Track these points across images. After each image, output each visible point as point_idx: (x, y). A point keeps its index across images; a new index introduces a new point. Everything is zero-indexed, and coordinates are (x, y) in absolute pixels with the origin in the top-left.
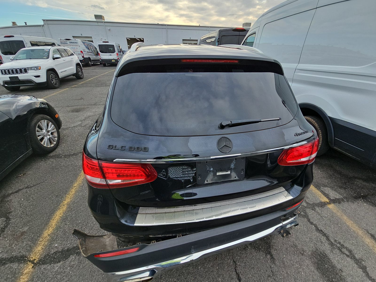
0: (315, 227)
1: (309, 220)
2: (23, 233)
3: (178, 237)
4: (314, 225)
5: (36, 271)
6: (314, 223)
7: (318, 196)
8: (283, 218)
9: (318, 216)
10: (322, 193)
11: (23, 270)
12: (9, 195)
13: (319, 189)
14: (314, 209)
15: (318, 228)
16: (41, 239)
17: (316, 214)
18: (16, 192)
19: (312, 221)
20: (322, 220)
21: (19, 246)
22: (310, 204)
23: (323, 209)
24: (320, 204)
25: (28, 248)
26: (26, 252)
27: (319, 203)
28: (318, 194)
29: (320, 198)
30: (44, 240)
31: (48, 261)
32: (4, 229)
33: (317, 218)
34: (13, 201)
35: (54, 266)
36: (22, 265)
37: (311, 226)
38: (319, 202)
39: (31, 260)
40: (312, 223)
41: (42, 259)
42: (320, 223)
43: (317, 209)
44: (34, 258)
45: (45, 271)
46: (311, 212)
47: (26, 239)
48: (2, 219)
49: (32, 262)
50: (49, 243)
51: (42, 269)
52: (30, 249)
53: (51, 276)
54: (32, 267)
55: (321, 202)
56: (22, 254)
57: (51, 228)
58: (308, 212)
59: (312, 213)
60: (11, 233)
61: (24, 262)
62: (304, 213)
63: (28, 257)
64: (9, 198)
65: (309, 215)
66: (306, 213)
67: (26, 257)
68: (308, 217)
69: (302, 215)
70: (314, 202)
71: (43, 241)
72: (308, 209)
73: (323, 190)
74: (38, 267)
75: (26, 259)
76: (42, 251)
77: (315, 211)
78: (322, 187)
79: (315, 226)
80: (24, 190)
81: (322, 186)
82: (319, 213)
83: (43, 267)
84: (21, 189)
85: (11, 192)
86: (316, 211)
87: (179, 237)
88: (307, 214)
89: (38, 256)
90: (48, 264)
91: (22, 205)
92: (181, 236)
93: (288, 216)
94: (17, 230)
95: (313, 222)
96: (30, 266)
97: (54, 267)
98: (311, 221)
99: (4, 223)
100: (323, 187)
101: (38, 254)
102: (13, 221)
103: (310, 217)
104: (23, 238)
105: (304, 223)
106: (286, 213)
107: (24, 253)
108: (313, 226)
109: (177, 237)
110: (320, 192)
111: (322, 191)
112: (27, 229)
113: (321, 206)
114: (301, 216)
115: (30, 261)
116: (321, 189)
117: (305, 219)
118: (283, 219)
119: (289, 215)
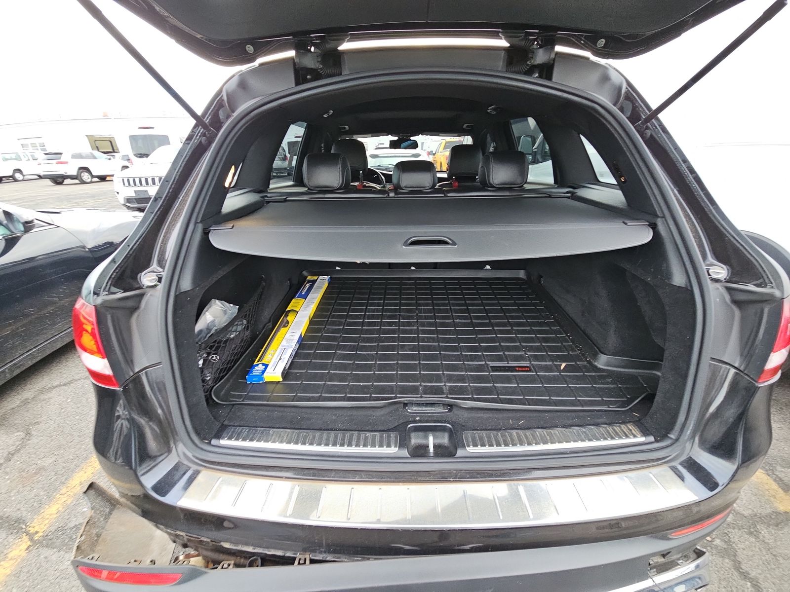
0: (753, 587)
1: (737, 566)
2: (40, 470)
3: (299, 564)
4: (751, 580)
5: (30, 559)
6: (753, 574)
7: (767, 492)
8: (655, 561)
9: (764, 553)
10: (778, 484)
11: (10, 550)
12: (50, 389)
13: (770, 472)
14: (755, 533)
15: (762, 589)
16: (64, 490)
17: (760, 549)
18: (65, 385)
19: (747, 570)
20: (773, 566)
21: (22, 497)
22: (743, 515)
23: (780, 532)
24: (773, 517)
25: (35, 505)
26: (29, 512)
27: (769, 516)
28: (767, 487)
29: (772, 499)
30: (69, 493)
31: (58, 542)
32: (13, 455)
33: (761, 559)
34: (52, 401)
35: (65, 556)
36: (11, 538)
37: (742, 582)
38: (769, 511)
39: (31, 532)
40: (745, 576)
41: (49, 534)
42: (768, 576)
43: (764, 532)
44: (36, 529)
45: (44, 564)
46: (746, 540)
47: (39, 484)
48: (18, 434)
49: (31, 536)
50: (74, 502)
51: (42, 557)
52: (37, 507)
53: (51, 578)
54: (26, 547)
55: (778, 513)
56: (20, 515)
57: (90, 468)
58: (736, 540)
59: (747, 543)
60: (21, 465)
61: (18, 532)
62: (723, 543)
63: (28, 524)
64: (50, 395)
65: (739, 549)
66: (728, 542)
67: (24, 522)
68: (735, 556)
69: (716, 547)
70: (755, 510)
71: (66, 495)
72: (736, 530)
73: (781, 475)
74: (37, 550)
75: (22, 529)
76: (55, 516)
77: (757, 537)
78: (779, 468)
79: (754, 583)
80: (79, 382)
81: (781, 465)
82: (768, 544)
83: (46, 552)
84: (76, 380)
85: (57, 383)
86: (761, 538)
87: (302, 564)
88: (734, 545)
89: (45, 526)
90: (55, 550)
91: (64, 412)
92: (308, 562)
93: (674, 557)
94: (33, 460)
95: (750, 572)
96: (24, 544)
97: (63, 559)
98: (743, 567)
99: (18, 443)
100: (784, 467)
101: (47, 522)
102: (34, 440)
103: (741, 556)
104: (35, 481)
105: (723, 572)
106: (671, 546)
107: (24, 514)
108: (749, 584)
109: (296, 562)
110: (775, 480)
111: (781, 480)
112: (51, 461)
113: (777, 526)
114: (714, 552)
115: (27, 534)
116: (777, 473)
117: (727, 561)
118: (657, 562)
119: (679, 553)
